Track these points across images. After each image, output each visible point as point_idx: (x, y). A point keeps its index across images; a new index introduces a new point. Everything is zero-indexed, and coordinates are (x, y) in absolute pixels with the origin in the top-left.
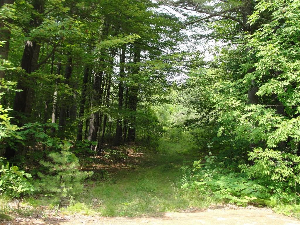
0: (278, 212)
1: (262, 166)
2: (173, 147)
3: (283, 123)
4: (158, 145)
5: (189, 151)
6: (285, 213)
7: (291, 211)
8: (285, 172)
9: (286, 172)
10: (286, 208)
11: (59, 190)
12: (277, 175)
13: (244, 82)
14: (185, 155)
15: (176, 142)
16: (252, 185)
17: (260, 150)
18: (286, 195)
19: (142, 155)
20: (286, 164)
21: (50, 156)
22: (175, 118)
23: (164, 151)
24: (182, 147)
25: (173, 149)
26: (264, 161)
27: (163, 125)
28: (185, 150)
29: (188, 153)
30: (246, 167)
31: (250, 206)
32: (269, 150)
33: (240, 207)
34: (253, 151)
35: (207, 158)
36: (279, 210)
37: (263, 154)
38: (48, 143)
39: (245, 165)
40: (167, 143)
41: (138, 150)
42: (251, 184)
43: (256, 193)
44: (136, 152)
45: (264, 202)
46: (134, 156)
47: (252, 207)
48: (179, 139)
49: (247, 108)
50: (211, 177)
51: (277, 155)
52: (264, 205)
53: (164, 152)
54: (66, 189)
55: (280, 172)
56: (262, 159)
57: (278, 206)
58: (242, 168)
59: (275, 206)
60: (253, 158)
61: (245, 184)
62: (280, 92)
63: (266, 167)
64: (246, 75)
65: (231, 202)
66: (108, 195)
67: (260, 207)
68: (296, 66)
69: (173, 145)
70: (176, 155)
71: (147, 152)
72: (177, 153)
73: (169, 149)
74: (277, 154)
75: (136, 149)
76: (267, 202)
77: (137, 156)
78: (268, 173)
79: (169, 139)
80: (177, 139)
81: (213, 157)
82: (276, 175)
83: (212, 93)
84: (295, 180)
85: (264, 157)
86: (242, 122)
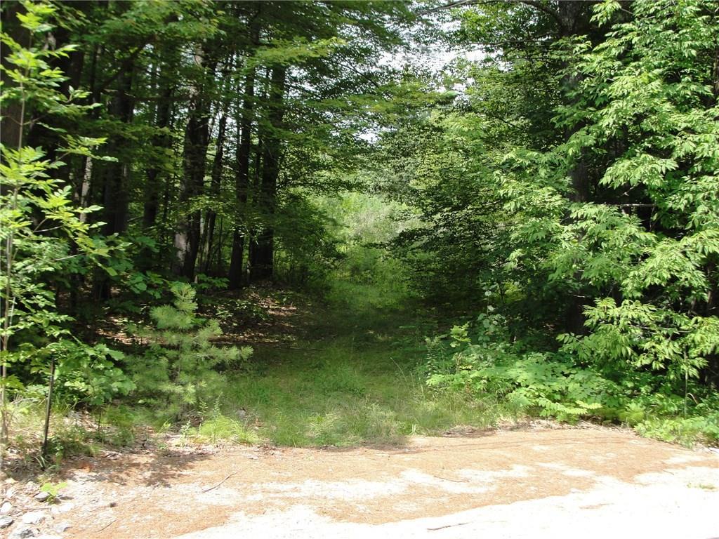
0: (648, 435)
1: (614, 335)
2: (360, 293)
3: (662, 245)
4: (328, 289)
5: (401, 302)
6: (663, 436)
7: (674, 432)
8: (663, 350)
9: (666, 350)
10: (664, 426)
11: (179, 389)
12: (647, 356)
13: (570, 152)
14: (394, 311)
15: (366, 281)
16: (589, 379)
17: (610, 302)
18: (661, 399)
19: (294, 311)
20: (665, 333)
21: (153, 315)
22: (355, 224)
23: (344, 302)
24: (381, 295)
25: (360, 298)
26: (620, 326)
27: (337, 242)
28: (391, 300)
29: (401, 308)
30: (575, 339)
31: (585, 424)
32: (631, 303)
33: (566, 425)
34: (594, 305)
35: (483, 320)
36: (648, 430)
37: (615, 312)
38: (137, 283)
39: (573, 334)
40: (346, 283)
41: (285, 300)
42: (586, 377)
43: (599, 396)
44: (281, 304)
45: (614, 413)
46: (276, 313)
47: (589, 424)
48: (372, 276)
49: (576, 212)
50: (491, 360)
51: (645, 313)
52: (616, 422)
53: (344, 305)
54: (194, 386)
55: (653, 350)
56: (615, 323)
57: (647, 422)
58: (565, 342)
59: (640, 422)
60: (595, 321)
61: (571, 376)
62: (657, 182)
63: (624, 340)
64: (573, 136)
65: (543, 413)
66: (266, 402)
67: (606, 425)
68: (691, 122)
69: (361, 288)
70: (374, 312)
71: (304, 306)
72: (373, 306)
73: (352, 298)
74: (648, 311)
75: (281, 297)
76: (622, 414)
77: (282, 314)
78: (627, 353)
79: (347, 274)
80: (369, 276)
81: (496, 317)
82: (645, 357)
83: (497, 175)
84: (682, 367)
85: (619, 318)
86: (564, 244)
